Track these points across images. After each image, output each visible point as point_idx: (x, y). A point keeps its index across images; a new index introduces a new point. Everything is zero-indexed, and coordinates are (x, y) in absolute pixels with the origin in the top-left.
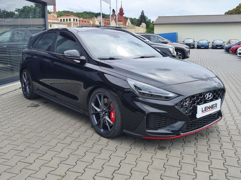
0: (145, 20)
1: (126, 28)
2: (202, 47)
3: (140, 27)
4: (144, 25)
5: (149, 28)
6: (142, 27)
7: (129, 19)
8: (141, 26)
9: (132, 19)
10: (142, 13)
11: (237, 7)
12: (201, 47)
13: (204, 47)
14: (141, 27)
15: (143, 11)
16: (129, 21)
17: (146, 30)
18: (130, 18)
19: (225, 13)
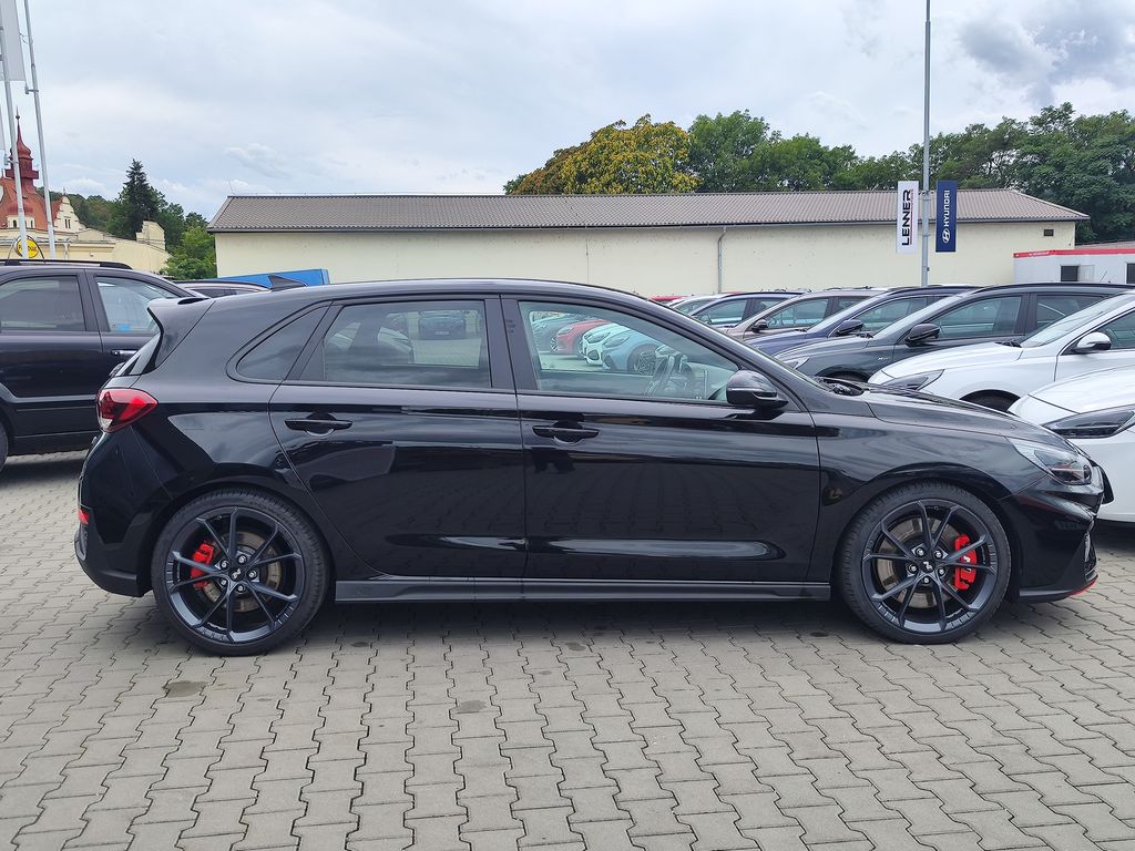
0: (154, 210)
1: (66, 244)
2: (441, 333)
3: (134, 242)
4: (152, 230)
5: (181, 244)
6: (147, 242)
7: (65, 200)
8: (139, 235)
9: (79, 202)
10: (132, 175)
11: (549, 164)
12: (437, 333)
13: (447, 333)
14: (143, 242)
15: (137, 167)
16: (66, 210)
17: (167, 256)
18: (69, 196)
19: (506, 184)
